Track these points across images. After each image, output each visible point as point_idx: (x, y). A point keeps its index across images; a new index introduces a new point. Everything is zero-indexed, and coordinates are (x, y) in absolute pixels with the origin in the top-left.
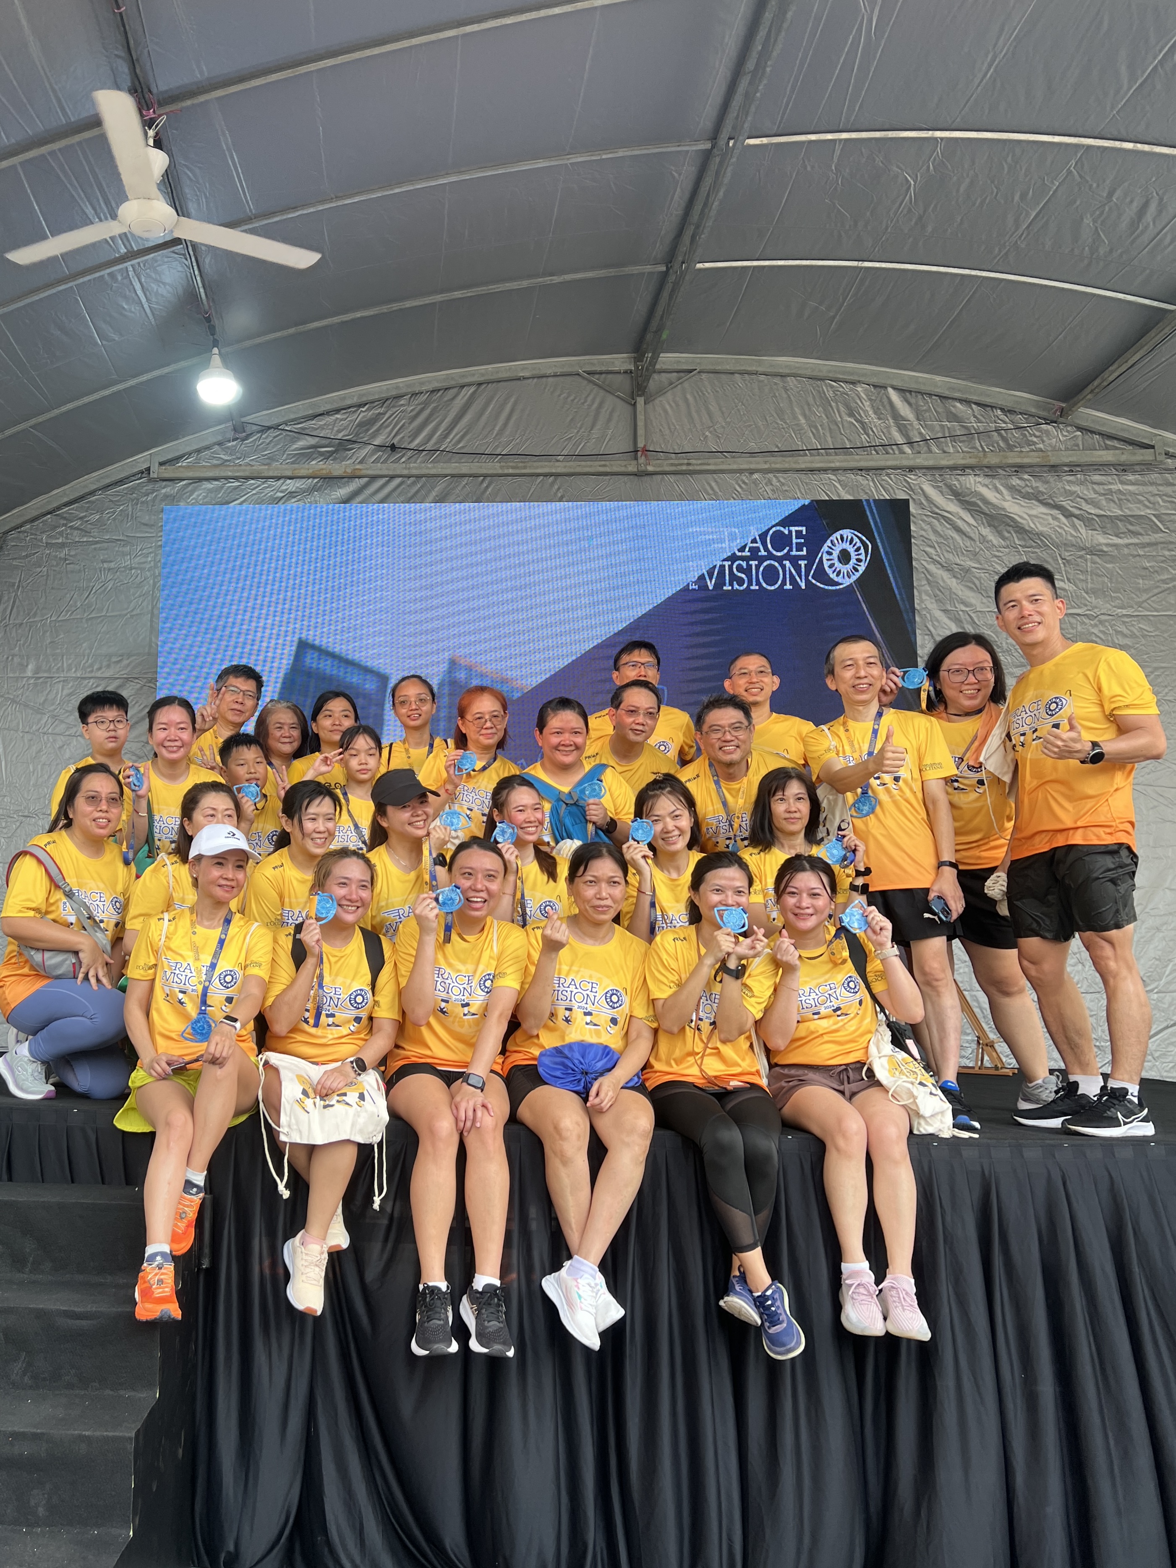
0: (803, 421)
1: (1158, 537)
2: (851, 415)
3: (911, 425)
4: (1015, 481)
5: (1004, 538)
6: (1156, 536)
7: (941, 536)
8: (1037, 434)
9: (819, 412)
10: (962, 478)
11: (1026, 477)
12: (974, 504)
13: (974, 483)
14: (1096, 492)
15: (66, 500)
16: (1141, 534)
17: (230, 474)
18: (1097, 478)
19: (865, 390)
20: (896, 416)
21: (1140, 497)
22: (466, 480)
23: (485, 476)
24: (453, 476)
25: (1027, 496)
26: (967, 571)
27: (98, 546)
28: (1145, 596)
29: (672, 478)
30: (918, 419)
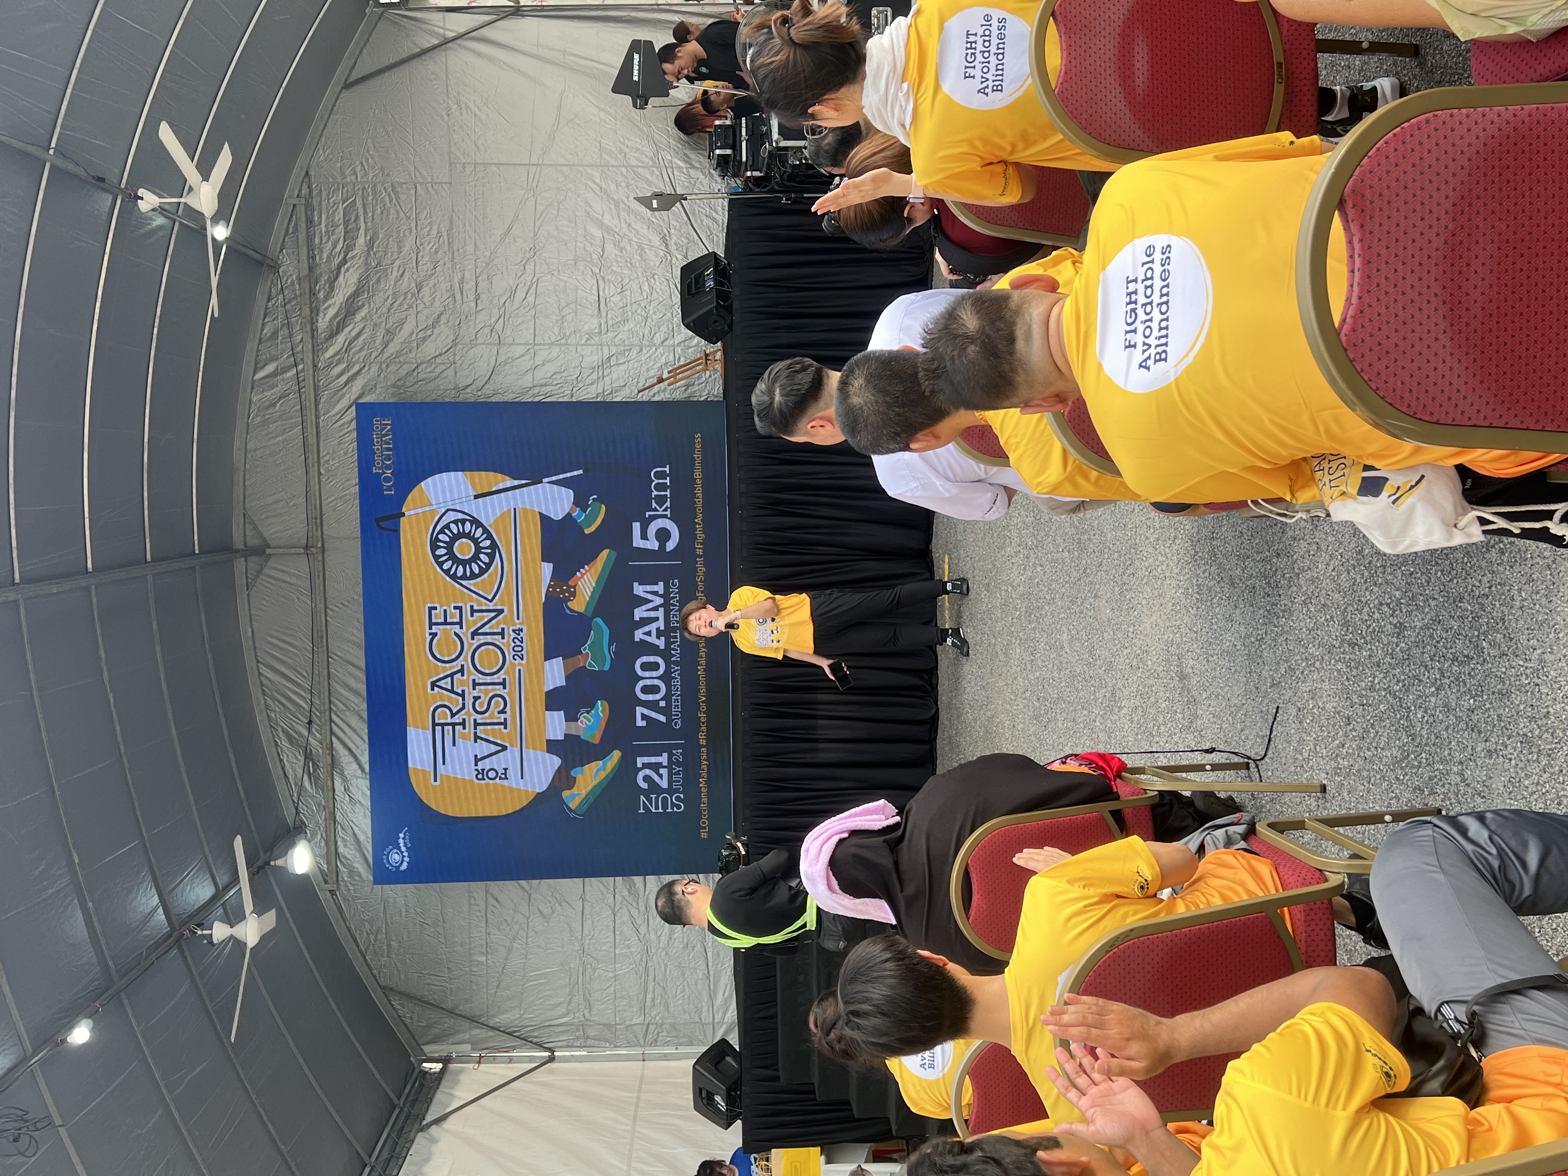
0: (280, 438)
1: (359, 203)
2: (274, 405)
3: (281, 364)
4: (321, 295)
5: (363, 305)
6: (358, 203)
7: (363, 347)
8: (285, 279)
9: (273, 427)
10: (320, 331)
11: (317, 288)
12: (338, 323)
13: (323, 323)
14: (327, 242)
15: (355, 947)
16: (357, 214)
17: (332, 834)
18: (317, 241)
19: (255, 395)
20: (274, 374)
21: (331, 212)
22: (332, 670)
23: (328, 657)
24: (329, 678)
25: (332, 288)
26: (388, 331)
27: (389, 921)
28: (402, 214)
29: (325, 528)
30: (277, 359)
